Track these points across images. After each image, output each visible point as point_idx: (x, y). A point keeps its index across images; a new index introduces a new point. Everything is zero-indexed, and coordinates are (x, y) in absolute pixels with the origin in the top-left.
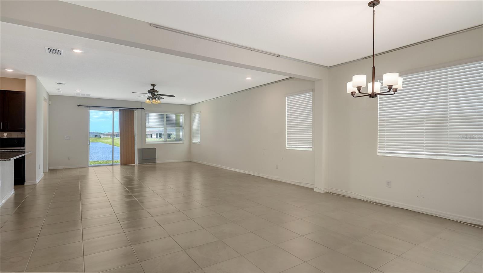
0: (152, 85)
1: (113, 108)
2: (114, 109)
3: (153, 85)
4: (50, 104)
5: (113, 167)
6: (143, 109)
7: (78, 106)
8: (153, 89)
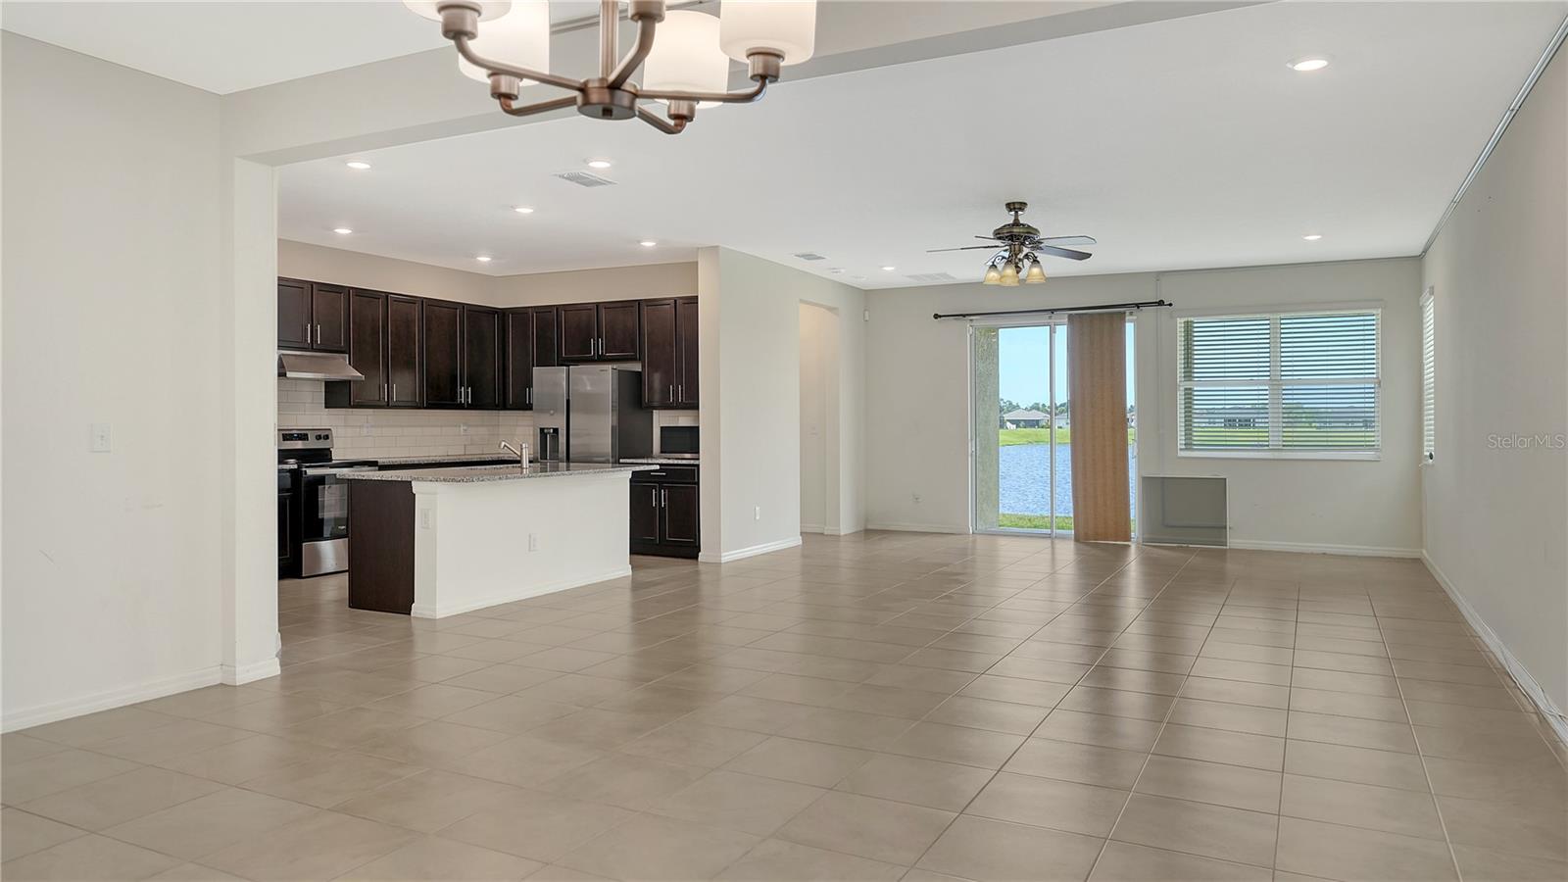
0: (1011, 206)
1: (1047, 313)
2: (1050, 318)
3: (1015, 207)
4: (867, 318)
5: (1052, 543)
6: (1161, 303)
7: (936, 316)
8: (1016, 223)
